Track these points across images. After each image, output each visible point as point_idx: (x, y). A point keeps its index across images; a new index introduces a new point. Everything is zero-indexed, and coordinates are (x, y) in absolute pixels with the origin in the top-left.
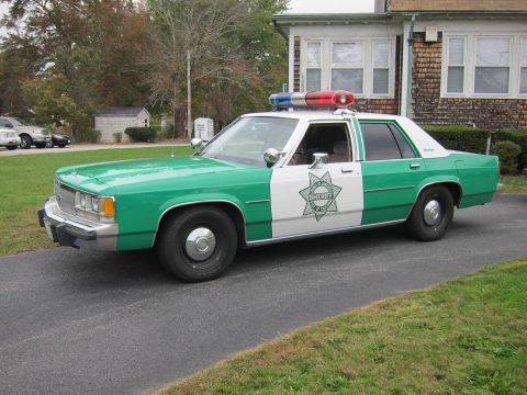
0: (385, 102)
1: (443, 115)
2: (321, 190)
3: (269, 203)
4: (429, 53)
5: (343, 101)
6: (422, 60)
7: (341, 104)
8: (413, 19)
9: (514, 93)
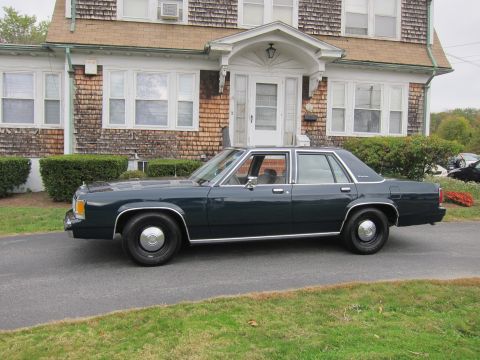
0: (56, 132)
1: (106, 145)
4: (90, 85)
6: (83, 92)
8: (68, 51)
9: (172, 125)
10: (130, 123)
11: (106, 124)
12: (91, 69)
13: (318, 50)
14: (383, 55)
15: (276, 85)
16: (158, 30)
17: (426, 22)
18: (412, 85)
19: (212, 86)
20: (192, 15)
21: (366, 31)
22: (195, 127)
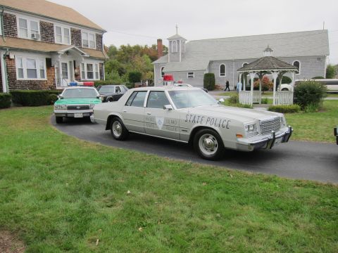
4: (11, 63)
6: (9, 65)
9: (39, 78)
10: (26, 78)
11: (18, 78)
12: (12, 57)
13: (83, 54)
14: (94, 54)
15: (66, 64)
16: (32, 43)
17: (102, 43)
18: (100, 64)
19: (49, 63)
20: (42, 37)
21: (87, 46)
22: (46, 79)
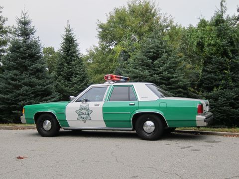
2: (84, 111)
3: (65, 114)
5: (109, 78)
7: (108, 79)
